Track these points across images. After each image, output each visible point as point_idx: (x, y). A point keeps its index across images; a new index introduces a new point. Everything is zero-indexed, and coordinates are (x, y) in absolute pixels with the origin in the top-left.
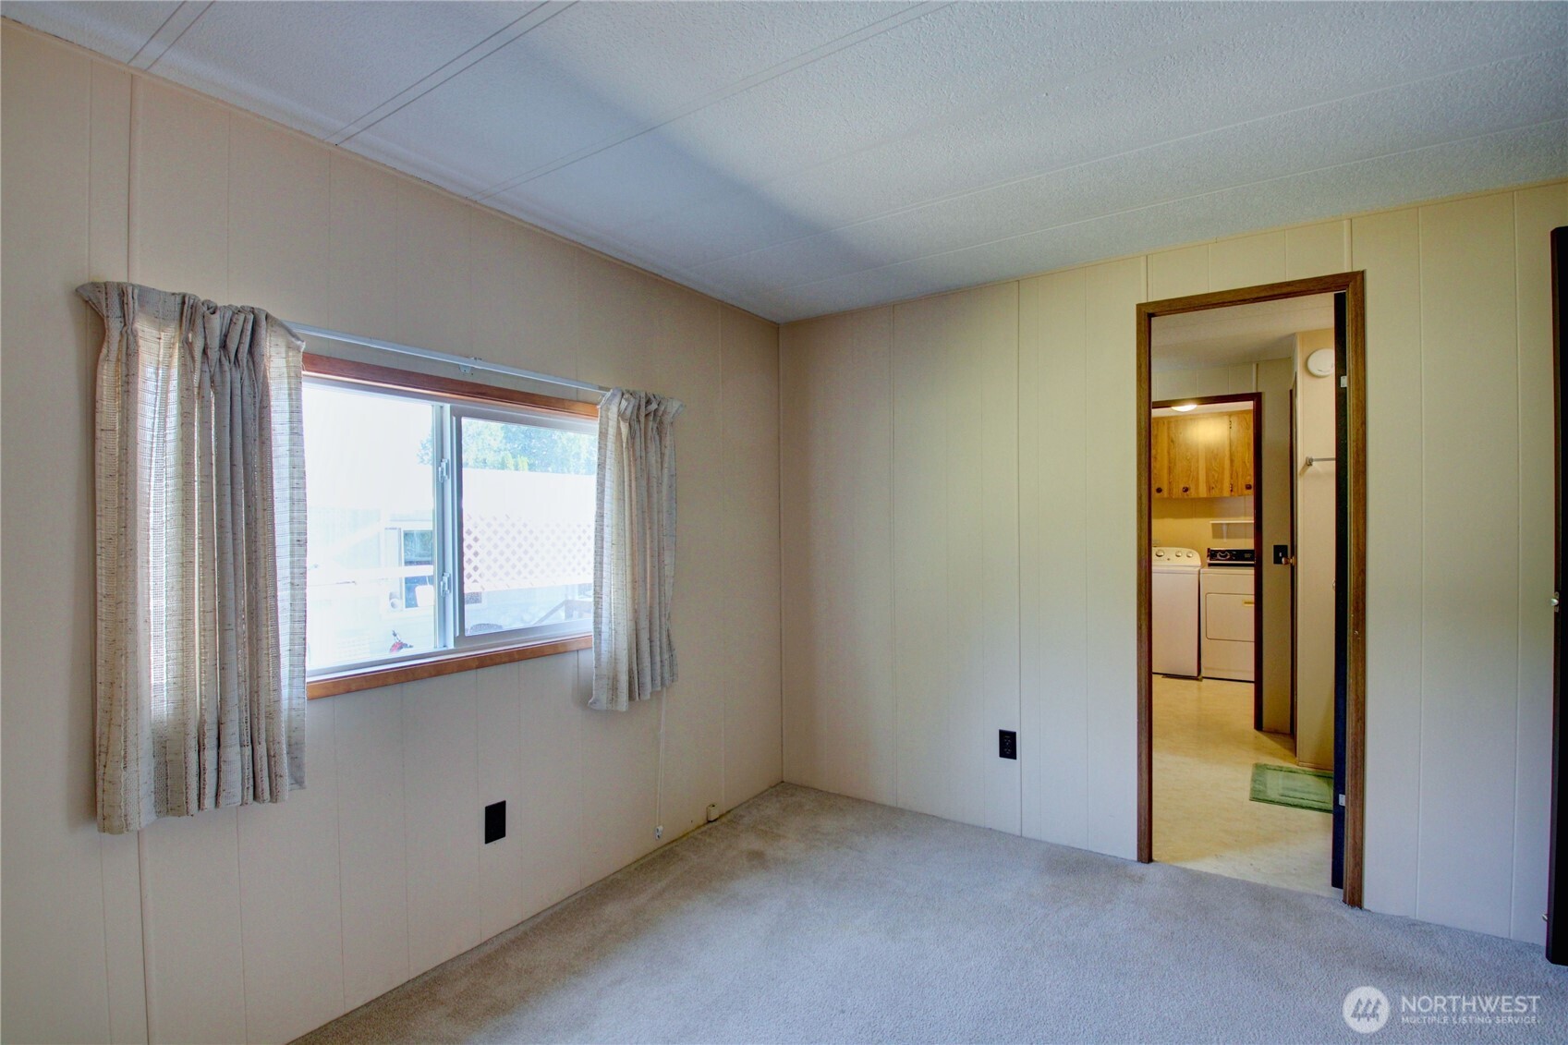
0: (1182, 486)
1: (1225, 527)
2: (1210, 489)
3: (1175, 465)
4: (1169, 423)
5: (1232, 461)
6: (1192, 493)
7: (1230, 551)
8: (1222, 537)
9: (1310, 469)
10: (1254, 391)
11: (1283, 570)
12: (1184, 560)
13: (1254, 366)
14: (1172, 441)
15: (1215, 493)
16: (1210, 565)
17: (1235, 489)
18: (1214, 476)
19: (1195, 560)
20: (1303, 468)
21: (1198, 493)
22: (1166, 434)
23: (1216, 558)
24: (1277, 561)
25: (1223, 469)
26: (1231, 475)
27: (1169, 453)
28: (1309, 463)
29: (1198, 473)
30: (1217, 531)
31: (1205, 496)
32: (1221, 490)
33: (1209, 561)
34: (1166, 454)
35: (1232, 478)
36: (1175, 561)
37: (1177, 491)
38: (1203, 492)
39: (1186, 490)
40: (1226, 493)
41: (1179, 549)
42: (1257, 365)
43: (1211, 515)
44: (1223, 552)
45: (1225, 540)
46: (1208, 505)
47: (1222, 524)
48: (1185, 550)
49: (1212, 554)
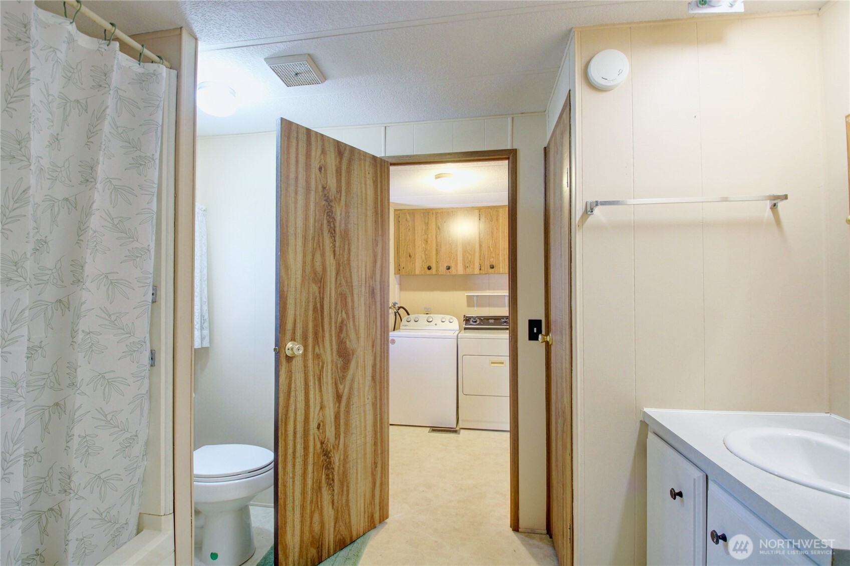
0: (446, 265)
1: (475, 298)
2: (466, 267)
3: (441, 247)
4: (437, 213)
5: (480, 246)
6: (453, 269)
7: (479, 318)
8: (474, 306)
9: (591, 219)
10: (509, 147)
11: (538, 346)
12: (447, 325)
13: (510, 120)
14: (439, 228)
15: (469, 271)
16: (465, 329)
17: (483, 268)
18: (468, 258)
19: (455, 325)
20: (582, 217)
21: (457, 271)
22: (434, 223)
23: (470, 323)
24: (533, 337)
25: (475, 252)
26: (480, 256)
27: (436, 237)
28: (589, 210)
29: (457, 255)
30: (470, 301)
31: (462, 273)
32: (473, 268)
33: (464, 326)
34: (434, 238)
35: (480, 260)
36: (441, 326)
37: (442, 269)
38: (460, 270)
39: (448, 268)
40: (477, 271)
41: (443, 316)
42: (513, 118)
43: (465, 289)
44: (474, 318)
45: (476, 308)
46: (464, 281)
47: (473, 295)
48: (448, 317)
49: (467, 320)
